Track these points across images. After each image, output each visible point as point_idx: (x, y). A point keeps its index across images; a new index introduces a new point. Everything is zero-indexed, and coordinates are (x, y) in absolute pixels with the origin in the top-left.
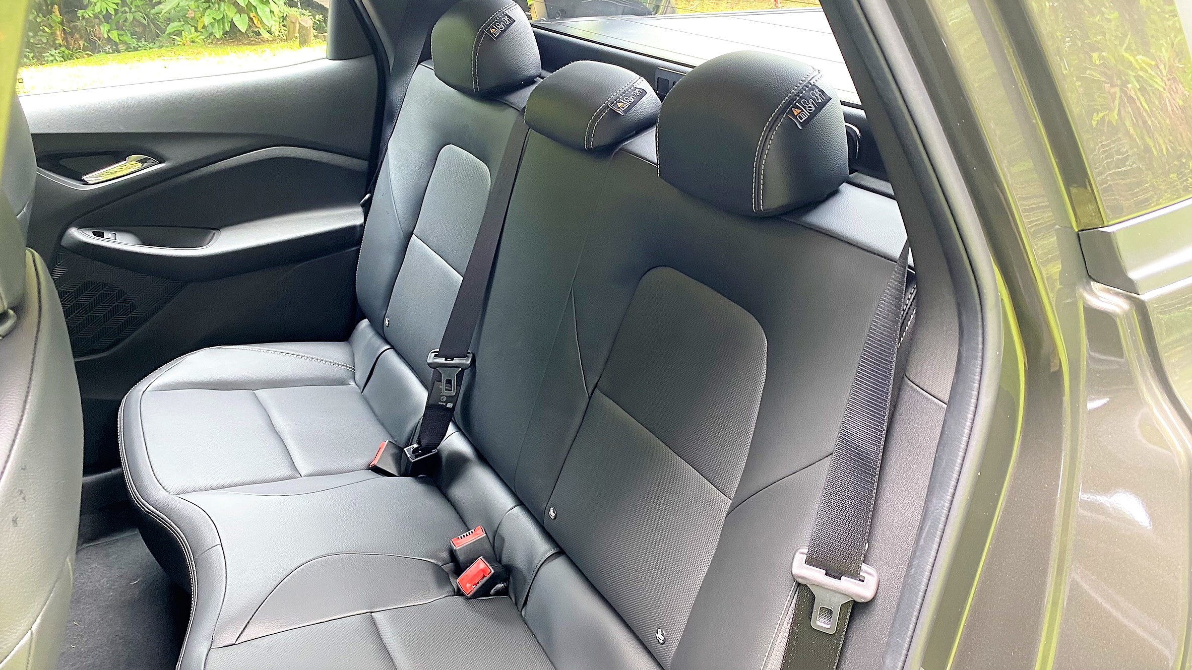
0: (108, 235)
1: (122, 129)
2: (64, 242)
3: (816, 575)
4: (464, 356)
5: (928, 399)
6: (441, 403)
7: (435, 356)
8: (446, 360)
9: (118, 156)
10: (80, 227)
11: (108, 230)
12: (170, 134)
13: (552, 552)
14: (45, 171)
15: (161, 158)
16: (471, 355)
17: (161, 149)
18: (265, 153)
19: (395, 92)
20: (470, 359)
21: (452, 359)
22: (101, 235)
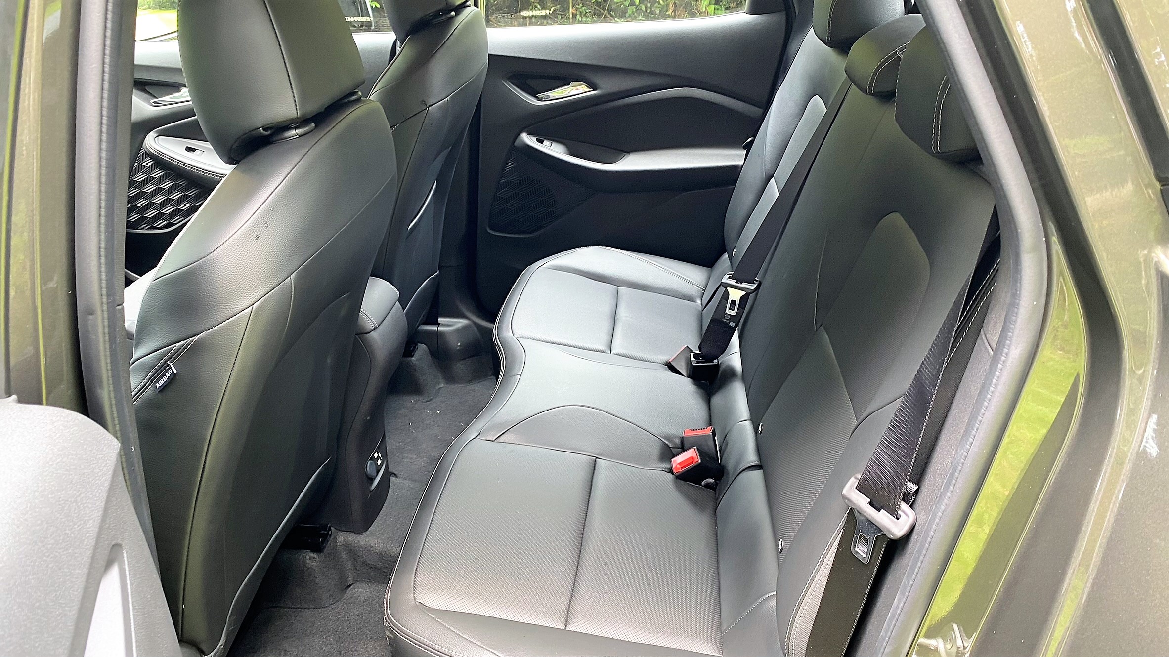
0: (546, 143)
1: (570, 59)
2: (516, 144)
3: (862, 502)
4: (751, 282)
5: (986, 348)
6: (725, 320)
7: (729, 277)
8: (736, 282)
9: (565, 81)
10: (529, 134)
11: (549, 139)
12: (607, 67)
13: (756, 463)
14: (514, 87)
15: (595, 86)
16: (757, 283)
17: (597, 79)
18: (676, 92)
19: (792, 47)
20: (756, 285)
21: (741, 284)
22: (541, 142)
